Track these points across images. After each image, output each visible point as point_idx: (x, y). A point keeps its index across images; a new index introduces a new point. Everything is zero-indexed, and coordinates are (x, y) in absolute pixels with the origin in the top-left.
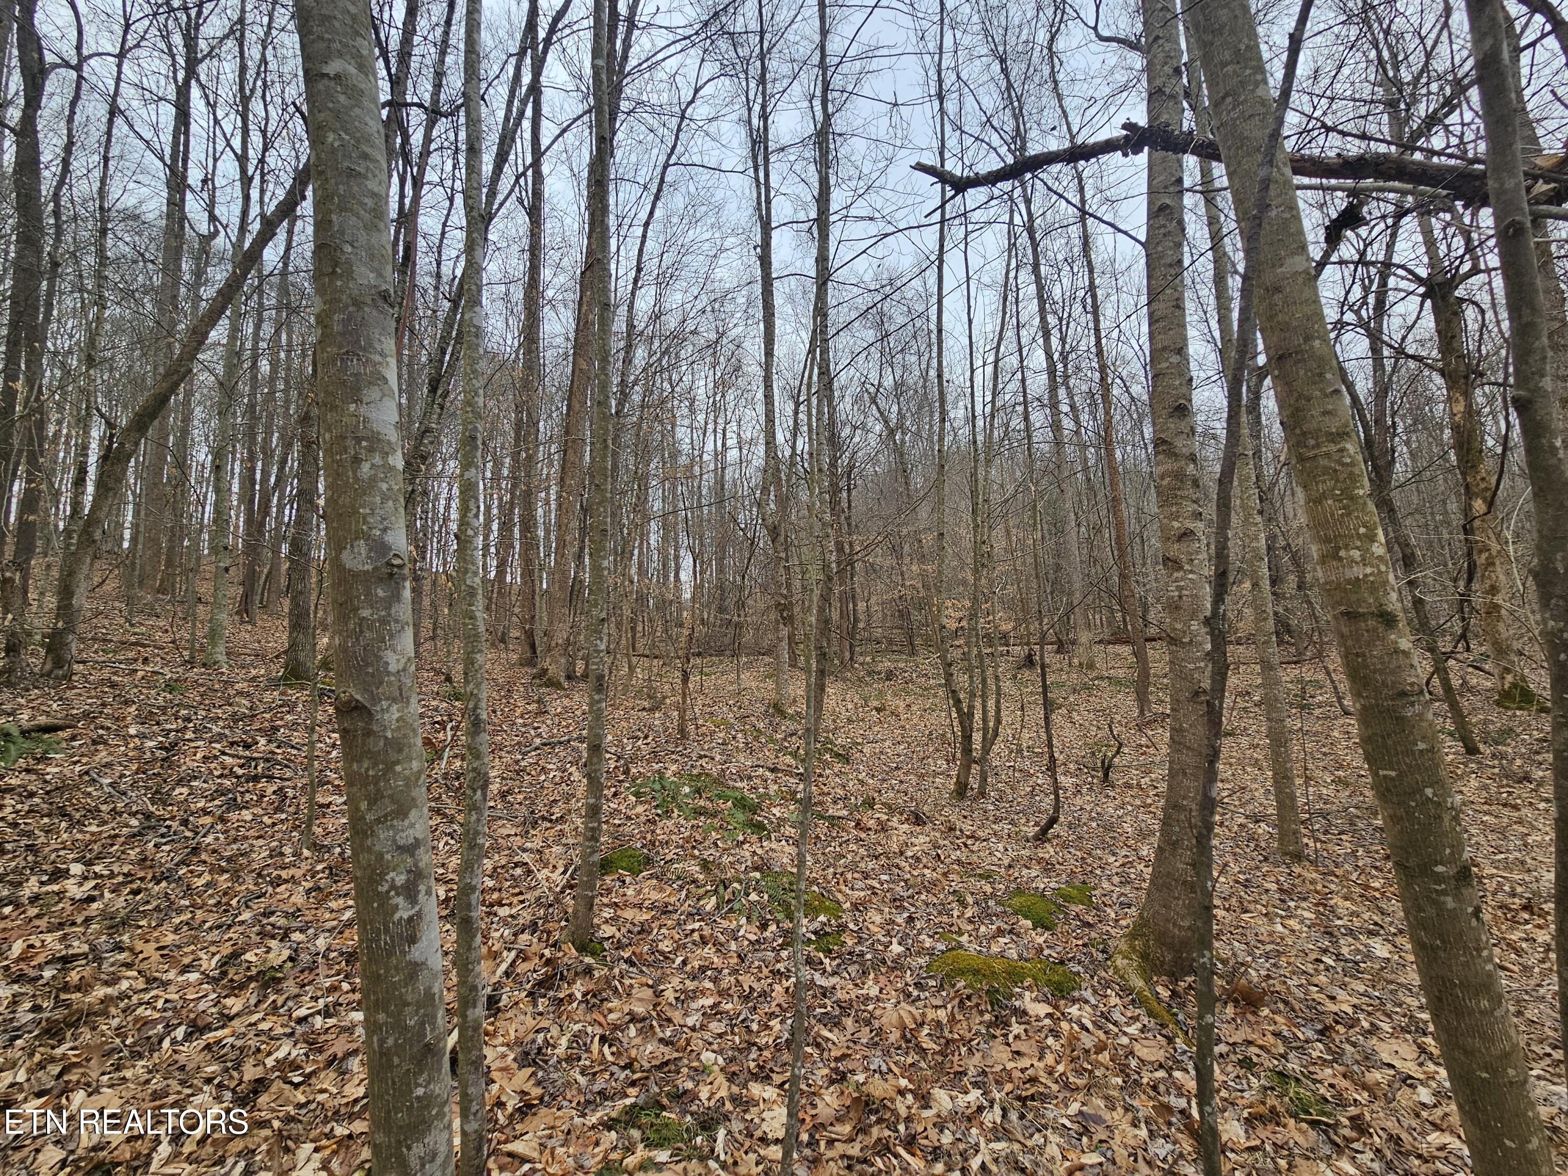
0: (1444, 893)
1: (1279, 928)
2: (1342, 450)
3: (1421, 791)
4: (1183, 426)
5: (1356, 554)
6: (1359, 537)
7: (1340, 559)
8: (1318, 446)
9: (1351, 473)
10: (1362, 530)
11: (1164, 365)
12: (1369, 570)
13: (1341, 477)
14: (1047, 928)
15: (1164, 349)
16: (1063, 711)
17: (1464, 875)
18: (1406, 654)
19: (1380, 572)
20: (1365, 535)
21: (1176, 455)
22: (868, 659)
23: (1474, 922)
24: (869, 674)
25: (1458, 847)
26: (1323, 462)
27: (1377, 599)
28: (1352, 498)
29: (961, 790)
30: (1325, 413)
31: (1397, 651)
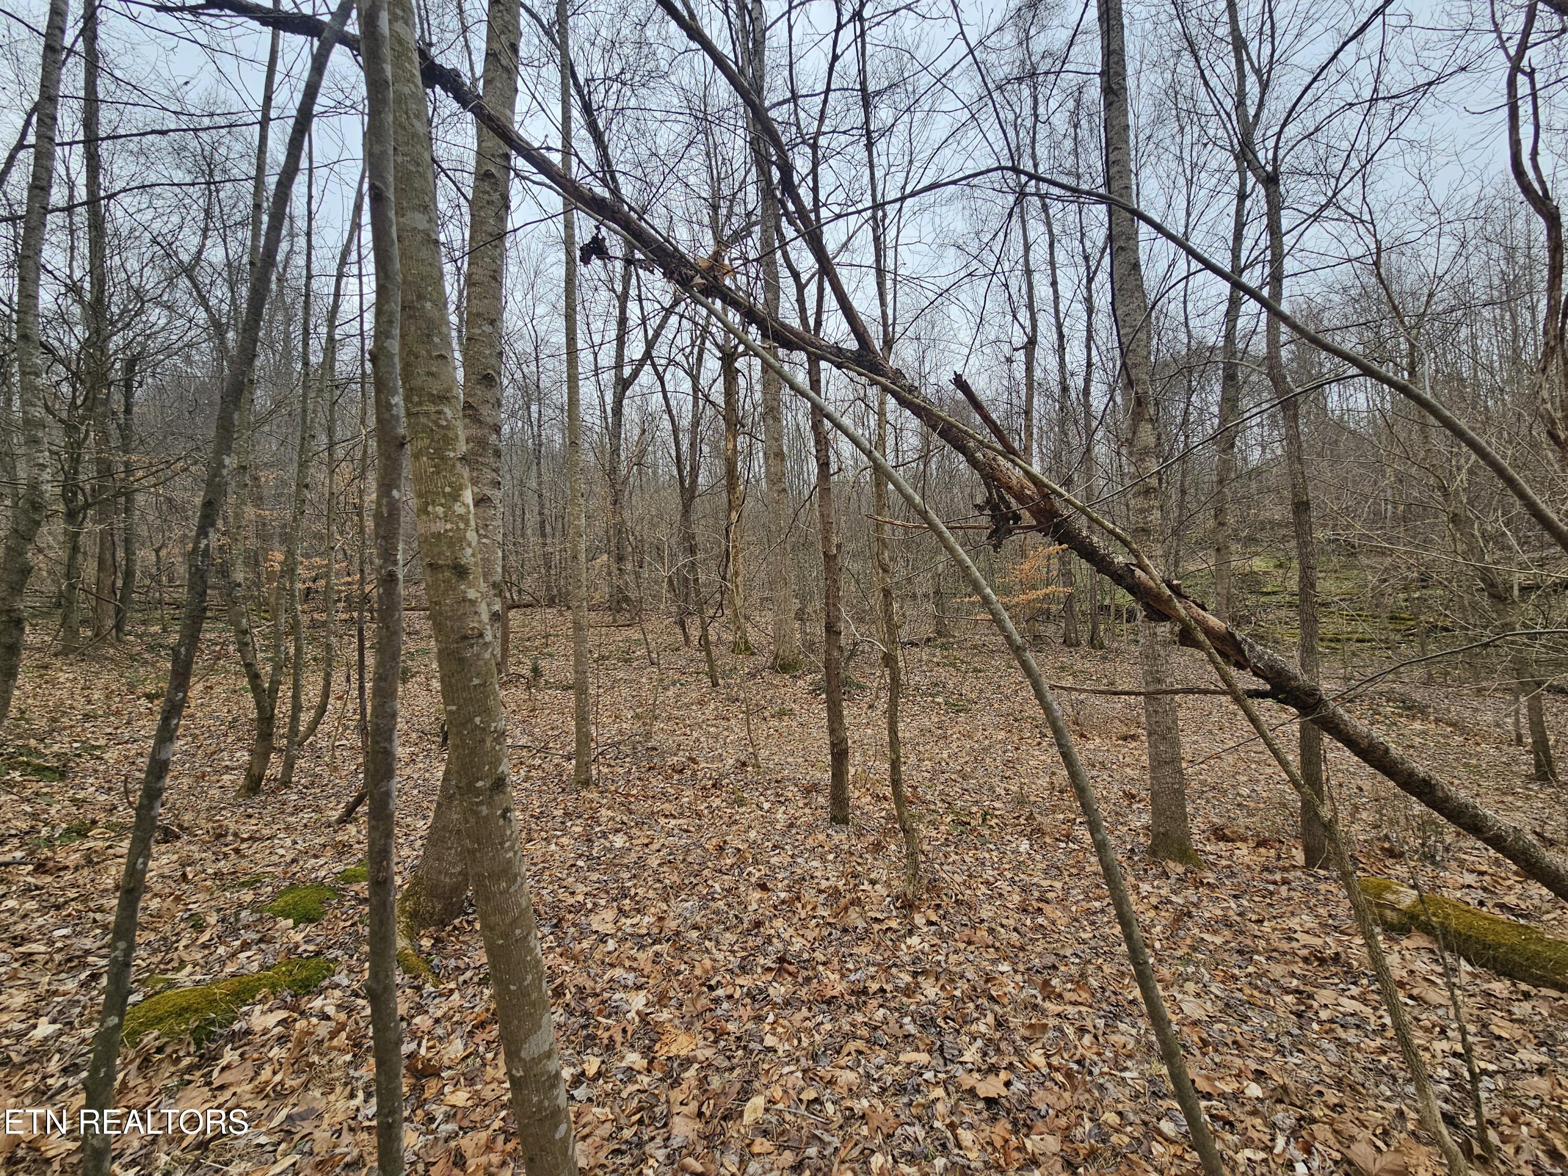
0: (481, 803)
1: (553, 847)
2: (439, 412)
3: (471, 720)
4: (489, 395)
5: (440, 510)
6: (445, 495)
7: (428, 513)
8: (420, 404)
9: (445, 435)
10: (448, 489)
11: (478, 331)
12: (449, 526)
13: (436, 437)
14: (311, 921)
15: (478, 315)
16: (421, 679)
17: (499, 784)
18: (473, 602)
19: (458, 528)
20: (450, 494)
21: (480, 422)
22: (157, 628)
23: (501, 822)
24: (151, 648)
25: (497, 762)
26: (423, 420)
27: (453, 552)
28: (443, 459)
29: (253, 785)
30: (429, 374)
31: (464, 600)
